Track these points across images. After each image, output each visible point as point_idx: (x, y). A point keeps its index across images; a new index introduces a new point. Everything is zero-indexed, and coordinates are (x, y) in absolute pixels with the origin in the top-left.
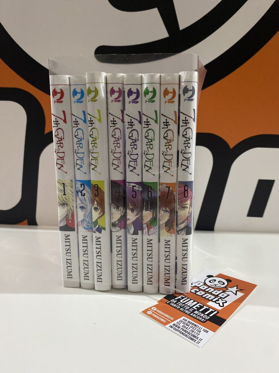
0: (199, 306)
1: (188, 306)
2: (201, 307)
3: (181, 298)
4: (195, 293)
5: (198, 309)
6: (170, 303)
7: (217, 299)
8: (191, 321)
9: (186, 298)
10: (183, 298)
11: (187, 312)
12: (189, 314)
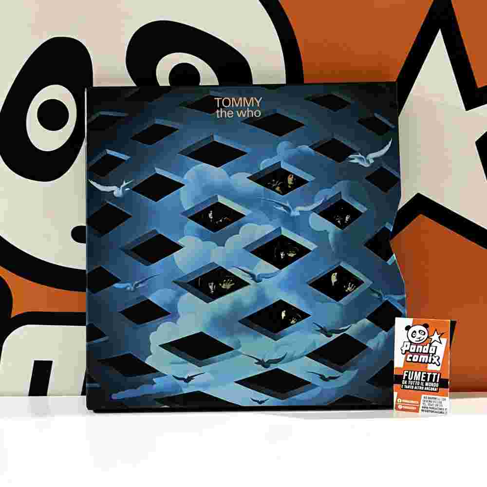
0: (424, 375)
1: (418, 381)
2: (426, 375)
3: (406, 375)
4: (412, 361)
5: (426, 379)
6: (404, 387)
7: (430, 358)
8: (430, 396)
9: (410, 372)
10: (408, 374)
11: (420, 388)
12: (424, 390)
